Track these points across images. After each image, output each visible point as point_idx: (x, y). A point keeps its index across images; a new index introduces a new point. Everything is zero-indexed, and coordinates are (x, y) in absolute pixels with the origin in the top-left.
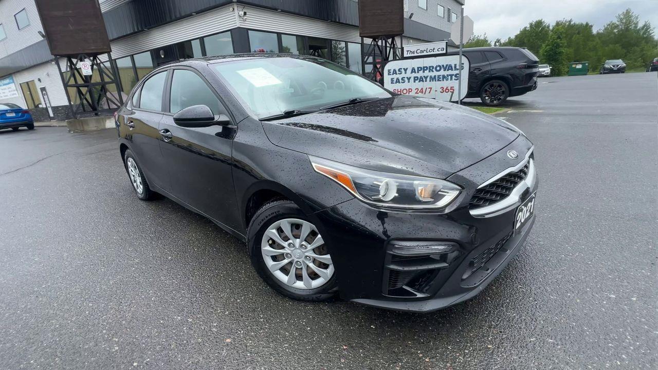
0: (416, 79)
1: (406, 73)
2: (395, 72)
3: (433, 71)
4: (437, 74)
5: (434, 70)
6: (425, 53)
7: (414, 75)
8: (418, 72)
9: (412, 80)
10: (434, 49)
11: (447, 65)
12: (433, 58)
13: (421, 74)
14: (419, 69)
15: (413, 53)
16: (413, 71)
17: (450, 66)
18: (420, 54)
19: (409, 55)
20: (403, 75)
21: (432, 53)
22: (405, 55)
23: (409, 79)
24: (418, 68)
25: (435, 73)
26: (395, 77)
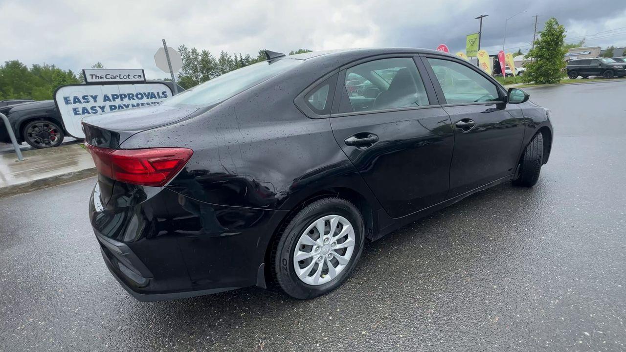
0: (112, 108)
1: (95, 101)
2: (76, 100)
3: (133, 99)
4: (140, 102)
5: (135, 98)
6: (118, 79)
7: (108, 103)
8: (114, 100)
9: (107, 109)
10: (129, 76)
11: (149, 93)
12: (131, 85)
13: (118, 102)
14: (115, 97)
15: (101, 77)
16: (106, 98)
17: (153, 94)
18: (111, 80)
19: (94, 80)
20: (92, 103)
21: (127, 80)
22: (89, 80)
23: (103, 108)
24: (113, 96)
25: (136, 101)
26: (80, 106)
